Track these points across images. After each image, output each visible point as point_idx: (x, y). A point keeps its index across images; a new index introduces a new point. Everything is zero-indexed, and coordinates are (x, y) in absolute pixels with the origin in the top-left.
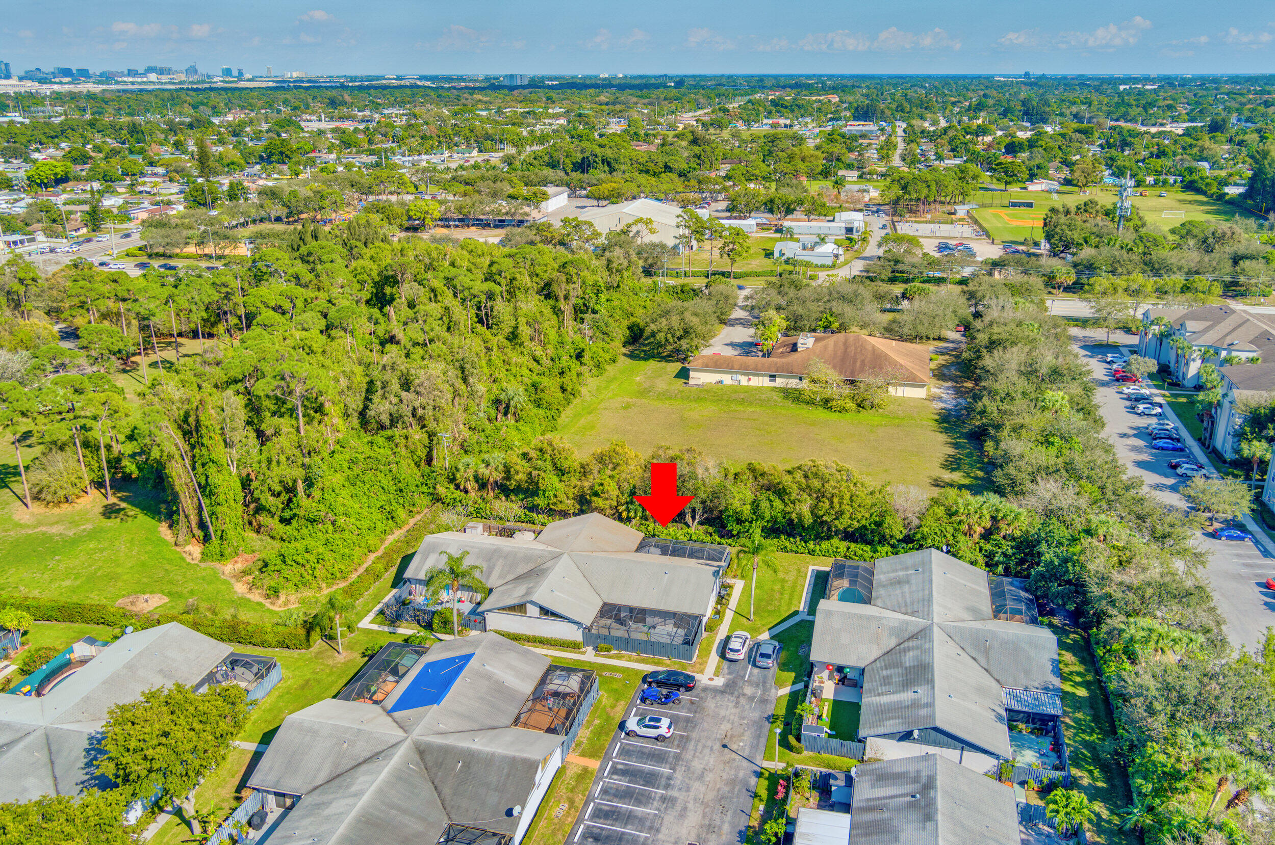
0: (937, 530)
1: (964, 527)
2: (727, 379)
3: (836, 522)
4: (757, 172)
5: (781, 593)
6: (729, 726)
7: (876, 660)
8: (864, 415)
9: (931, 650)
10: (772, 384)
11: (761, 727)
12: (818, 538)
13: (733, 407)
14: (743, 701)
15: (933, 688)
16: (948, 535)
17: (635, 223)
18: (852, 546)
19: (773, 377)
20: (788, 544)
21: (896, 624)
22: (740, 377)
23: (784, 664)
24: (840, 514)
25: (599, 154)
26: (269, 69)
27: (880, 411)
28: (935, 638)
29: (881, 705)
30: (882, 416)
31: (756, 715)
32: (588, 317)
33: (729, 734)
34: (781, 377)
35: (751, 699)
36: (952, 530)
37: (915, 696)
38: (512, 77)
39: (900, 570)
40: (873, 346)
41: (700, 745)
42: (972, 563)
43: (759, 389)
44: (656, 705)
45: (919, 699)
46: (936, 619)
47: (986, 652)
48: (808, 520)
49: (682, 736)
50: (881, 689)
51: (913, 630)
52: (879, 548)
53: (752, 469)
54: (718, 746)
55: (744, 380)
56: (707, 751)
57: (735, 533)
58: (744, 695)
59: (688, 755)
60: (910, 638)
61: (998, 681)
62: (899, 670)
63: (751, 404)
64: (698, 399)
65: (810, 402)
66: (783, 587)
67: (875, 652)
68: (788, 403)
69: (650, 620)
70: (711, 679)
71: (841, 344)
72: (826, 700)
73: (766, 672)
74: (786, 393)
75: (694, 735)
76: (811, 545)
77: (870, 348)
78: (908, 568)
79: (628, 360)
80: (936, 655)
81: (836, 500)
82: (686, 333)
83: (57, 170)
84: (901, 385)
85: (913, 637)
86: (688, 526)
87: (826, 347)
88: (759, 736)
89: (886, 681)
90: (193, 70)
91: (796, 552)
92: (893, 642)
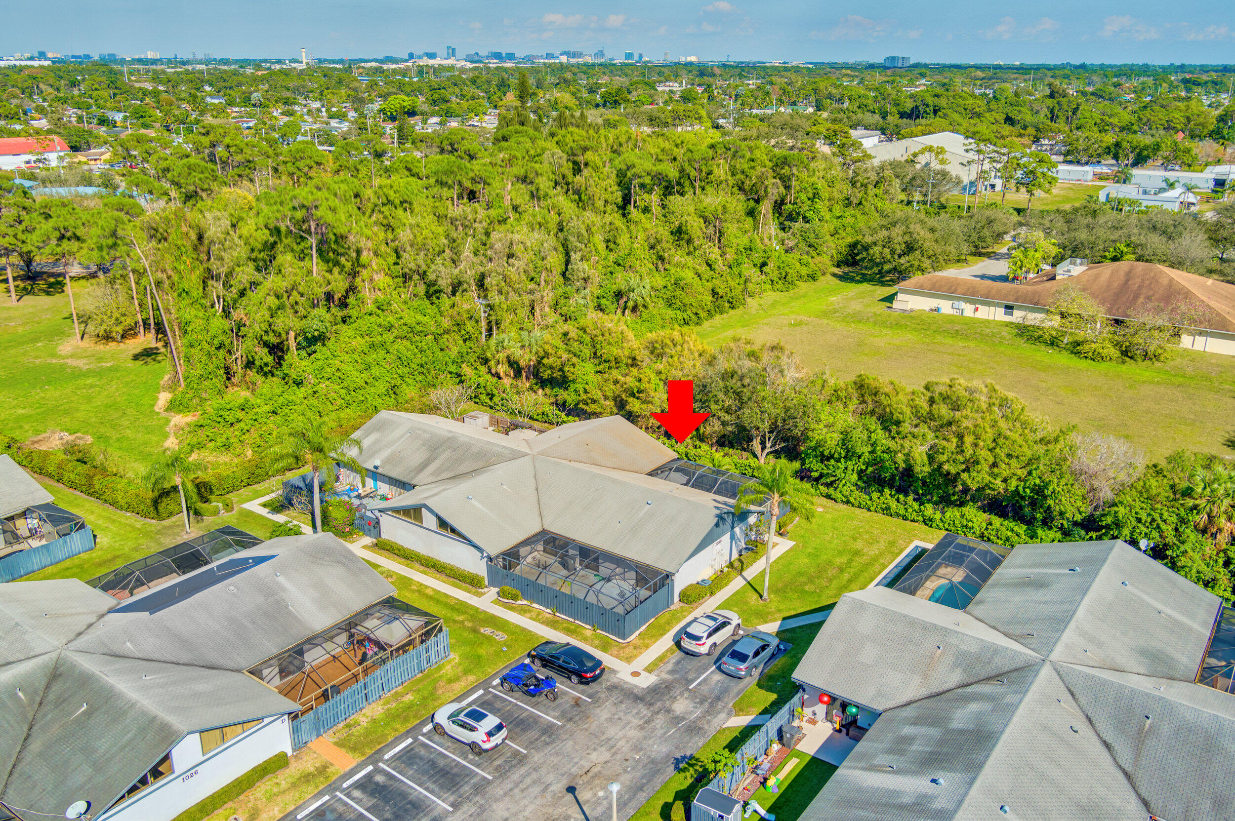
0: (1143, 516)
1: (1201, 519)
2: (946, 307)
3: (964, 476)
4: (1115, 121)
5: (841, 570)
6: (606, 756)
7: (908, 704)
8: (1130, 368)
9: (1012, 709)
10: (1008, 319)
11: (655, 773)
12: (945, 501)
13: (939, 338)
14: (660, 720)
15: (971, 783)
16: (1166, 528)
17: (922, 152)
18: (997, 521)
19: (1009, 308)
20: (893, 504)
21: (974, 648)
22: (963, 305)
23: (771, 678)
24: (971, 464)
25: (931, 103)
26: (666, 54)
27: (1158, 364)
28: (1035, 687)
29: (860, 790)
30: (1159, 371)
31: (660, 749)
32: (798, 225)
33: (595, 770)
34: (1020, 308)
35: (677, 720)
36: (1174, 519)
37: (930, 788)
38: (893, 59)
39: (1048, 565)
40: (1172, 279)
41: (534, 776)
42: (1206, 584)
43: (986, 323)
44: (519, 694)
45: (932, 798)
46: (1055, 656)
47: (1140, 738)
48: (922, 469)
49: (516, 753)
50: (882, 760)
51: (1001, 664)
52: (1040, 532)
53: (860, 386)
54: (559, 786)
55: (968, 310)
56: (536, 790)
57: (815, 475)
58: (668, 711)
59: (497, 791)
60: (989, 679)
61: (1146, 803)
62: (934, 732)
63: (966, 337)
64: (897, 325)
65: (1053, 343)
66: (850, 561)
67: (914, 689)
68: (1020, 341)
69: (605, 569)
70: (636, 674)
71: (1122, 273)
72: (800, 754)
73: (733, 683)
74: (1024, 331)
75: (537, 757)
76: (929, 510)
77: (1165, 281)
78: (1059, 565)
79: (836, 281)
80: (1015, 719)
81: (969, 440)
82: (910, 248)
83: (405, 104)
84: (1200, 334)
85: (997, 677)
86: (755, 456)
87: (1097, 276)
88: (641, 788)
89: (900, 746)
90: (601, 54)
91: (905, 518)
92: (955, 678)
